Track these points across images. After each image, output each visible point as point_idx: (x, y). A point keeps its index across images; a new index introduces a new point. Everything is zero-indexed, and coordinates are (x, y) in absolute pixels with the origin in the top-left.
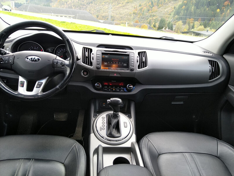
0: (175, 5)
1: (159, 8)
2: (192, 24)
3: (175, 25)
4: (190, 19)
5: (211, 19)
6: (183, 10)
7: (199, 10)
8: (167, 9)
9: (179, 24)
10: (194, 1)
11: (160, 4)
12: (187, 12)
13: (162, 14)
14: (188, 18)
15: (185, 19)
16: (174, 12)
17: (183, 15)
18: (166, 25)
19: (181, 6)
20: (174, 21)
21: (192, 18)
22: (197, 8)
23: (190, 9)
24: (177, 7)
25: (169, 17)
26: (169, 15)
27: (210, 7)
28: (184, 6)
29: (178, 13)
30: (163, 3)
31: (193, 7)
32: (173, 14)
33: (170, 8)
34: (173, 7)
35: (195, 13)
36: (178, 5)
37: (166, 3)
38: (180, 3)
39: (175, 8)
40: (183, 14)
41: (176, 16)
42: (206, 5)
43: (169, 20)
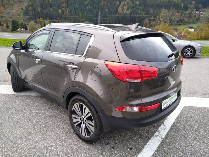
0: (21, 6)
1: (6, 9)
2: (43, 23)
3: (28, 25)
4: (39, 19)
5: (56, 18)
6: (31, 11)
7: (45, 11)
8: (14, 10)
9: (31, 24)
10: (38, 3)
11: (6, 6)
12: (35, 12)
13: (10, 15)
14: (37, 18)
15: (35, 19)
16: (22, 13)
17: (32, 16)
18: (20, 26)
19: (27, 8)
20: (26, 21)
21: (41, 18)
22: (43, 9)
23: (37, 9)
24: (24, 8)
25: (19, 18)
26: (18, 15)
27: (53, 8)
28: (31, 8)
29: (26, 13)
30: (8, 4)
31: (39, 8)
32: (22, 14)
33: (17, 9)
34: (20, 8)
35: (42, 13)
36: (25, 7)
37: (12, 4)
38: (26, 4)
39: (22, 9)
40: (31, 14)
41: (26, 17)
42: (49, 6)
43: (21, 20)
